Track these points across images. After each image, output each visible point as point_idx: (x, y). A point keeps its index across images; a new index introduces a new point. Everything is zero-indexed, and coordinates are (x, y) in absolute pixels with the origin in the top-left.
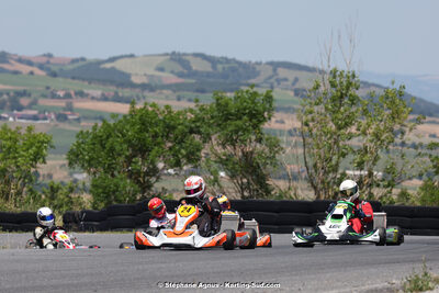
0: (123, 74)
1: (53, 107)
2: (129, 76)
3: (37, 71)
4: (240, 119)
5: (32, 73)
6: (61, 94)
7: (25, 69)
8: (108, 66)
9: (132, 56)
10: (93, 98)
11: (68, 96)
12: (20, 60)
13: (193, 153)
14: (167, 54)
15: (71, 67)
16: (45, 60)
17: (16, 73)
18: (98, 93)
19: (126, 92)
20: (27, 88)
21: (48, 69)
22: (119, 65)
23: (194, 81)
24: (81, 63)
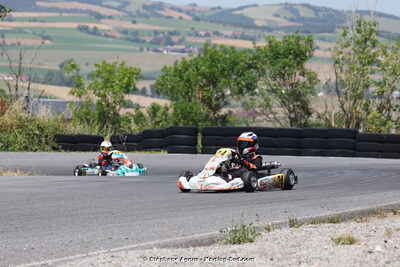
0: (248, 19)
1: (196, 43)
2: (253, 20)
3: (185, 16)
4: (287, 57)
5: (181, 18)
6: (203, 33)
7: (176, 15)
8: (238, 12)
9: (255, 5)
10: (226, 37)
11: (208, 35)
12: (173, 8)
13: (251, 84)
14: (281, 4)
15: (210, 13)
16: (191, 8)
17: (169, 17)
18: (229, 33)
19: (250, 33)
20: (178, 29)
21: (194, 15)
22: (246, 12)
23: (300, 24)
24: (218, 11)
